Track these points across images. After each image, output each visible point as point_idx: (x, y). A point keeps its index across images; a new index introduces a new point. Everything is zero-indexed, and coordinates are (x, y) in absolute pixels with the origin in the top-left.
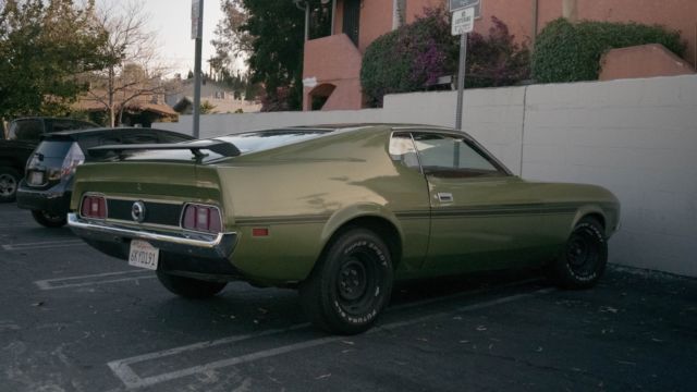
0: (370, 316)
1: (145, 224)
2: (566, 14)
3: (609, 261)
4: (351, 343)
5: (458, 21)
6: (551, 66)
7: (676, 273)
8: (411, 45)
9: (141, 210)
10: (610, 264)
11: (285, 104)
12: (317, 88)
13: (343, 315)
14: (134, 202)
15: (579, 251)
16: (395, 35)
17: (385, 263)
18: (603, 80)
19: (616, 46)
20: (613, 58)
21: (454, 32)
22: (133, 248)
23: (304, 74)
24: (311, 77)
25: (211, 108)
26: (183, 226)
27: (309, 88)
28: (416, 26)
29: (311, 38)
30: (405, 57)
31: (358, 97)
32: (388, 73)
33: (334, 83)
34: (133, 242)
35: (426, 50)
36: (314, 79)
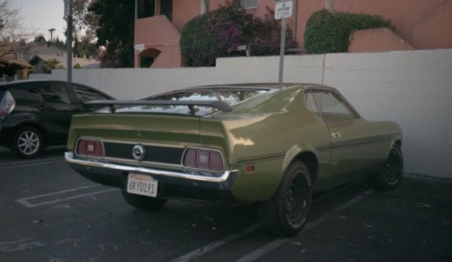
0: (302, 222)
1: (144, 162)
2: (327, 7)
3: (404, 171)
4: (299, 243)
5: (280, 10)
6: (318, 40)
7: (432, 176)
8: (217, 24)
9: (142, 151)
10: (406, 173)
11: (117, 61)
12: (144, 51)
13: (290, 223)
14: (134, 145)
15: (388, 165)
16: (205, 17)
17: (309, 184)
18: (351, 52)
19: (359, 29)
20: (358, 37)
21: (277, 17)
22: (131, 180)
23: (135, 41)
24: (140, 44)
25: (58, 63)
26: (184, 165)
27: (138, 51)
28: (219, 12)
29: (139, 17)
30: (213, 32)
31: (178, 58)
32: (201, 43)
33: (158, 48)
34: (130, 175)
35: (228, 28)
36: (143, 45)
